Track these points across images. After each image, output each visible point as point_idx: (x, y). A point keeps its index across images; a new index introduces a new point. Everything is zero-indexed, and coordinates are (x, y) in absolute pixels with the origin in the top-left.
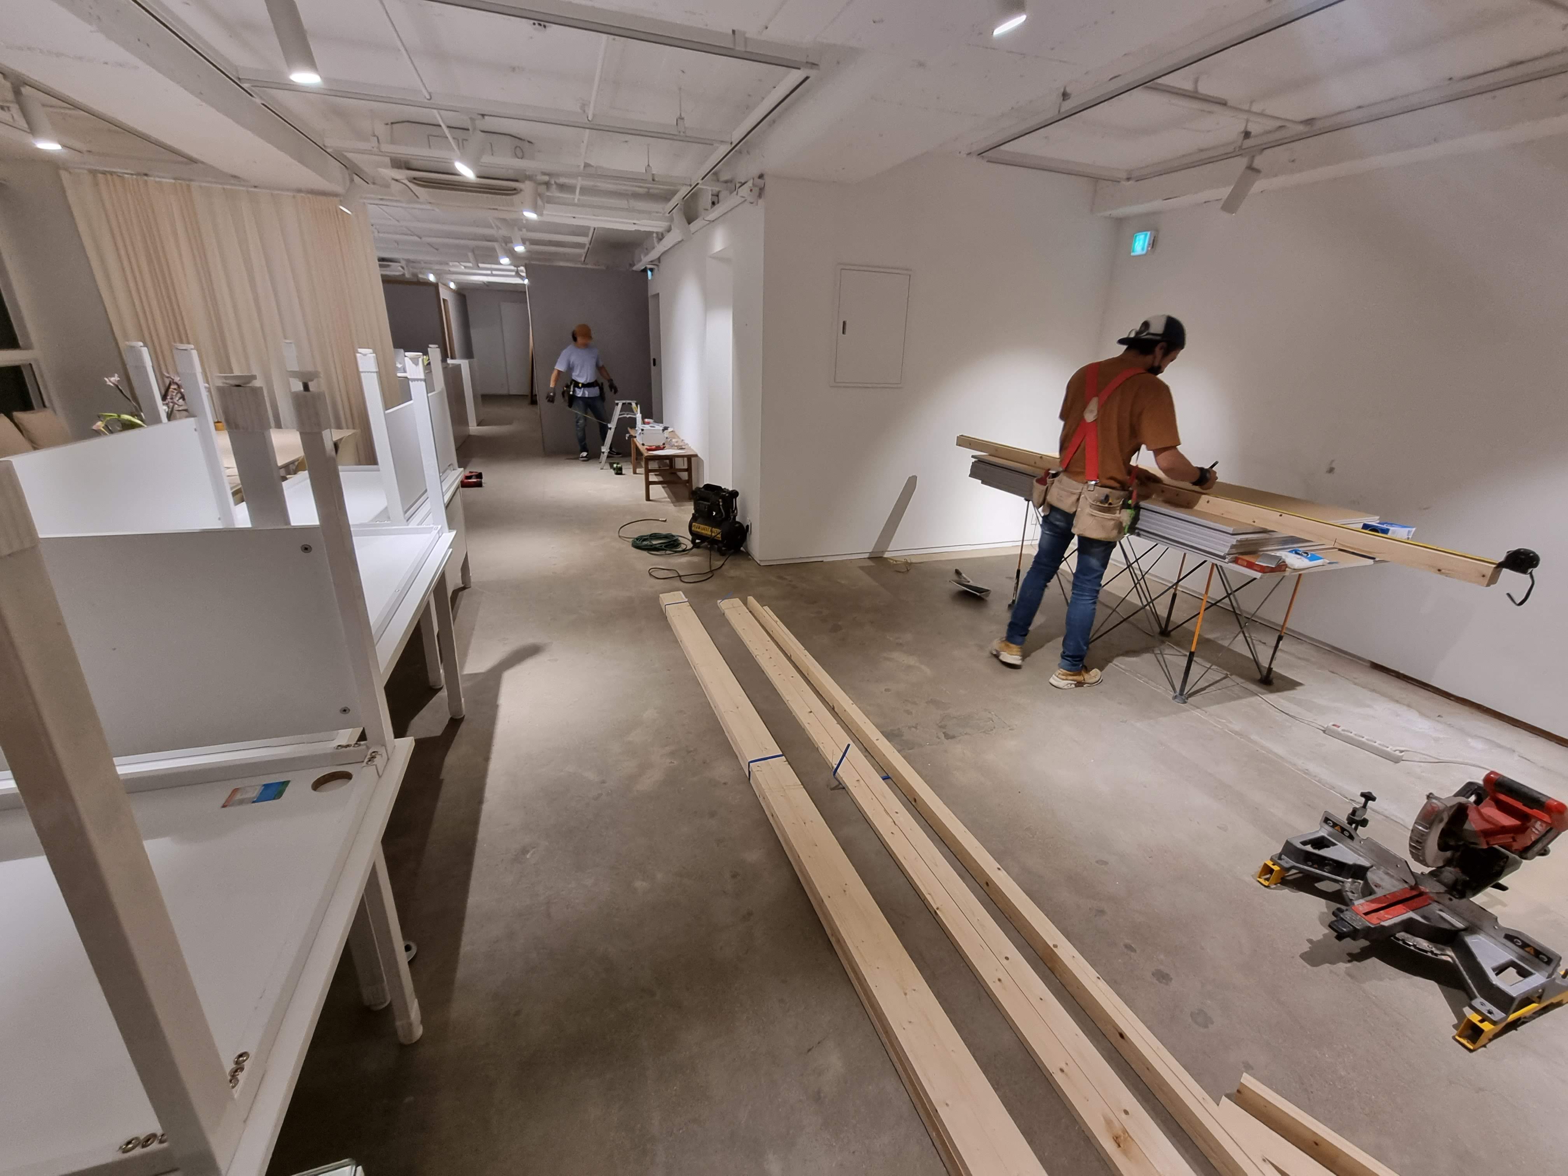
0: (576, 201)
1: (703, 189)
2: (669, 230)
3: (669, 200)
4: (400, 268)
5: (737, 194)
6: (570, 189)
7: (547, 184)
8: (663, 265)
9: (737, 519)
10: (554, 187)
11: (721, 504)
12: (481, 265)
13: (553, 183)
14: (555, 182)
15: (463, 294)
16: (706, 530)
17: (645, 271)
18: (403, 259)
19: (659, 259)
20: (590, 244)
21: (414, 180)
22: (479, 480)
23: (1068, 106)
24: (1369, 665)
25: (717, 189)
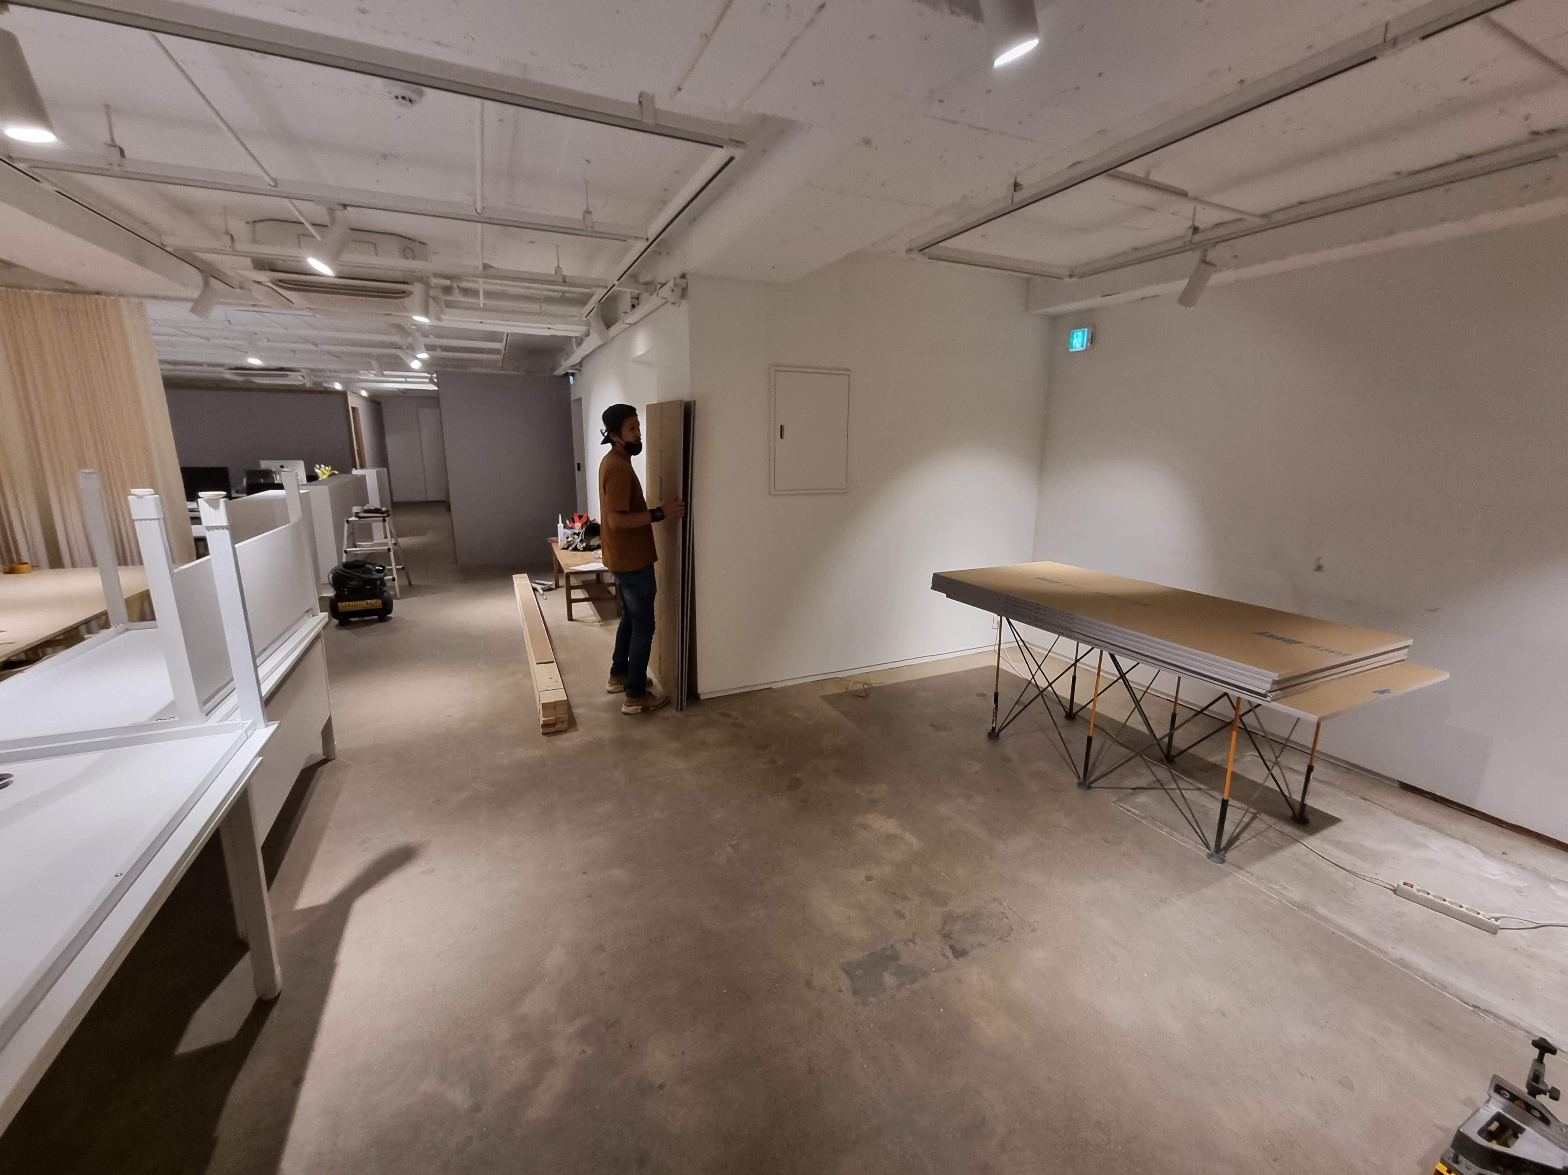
0: (482, 306)
1: (621, 292)
2: (588, 334)
3: (586, 304)
4: (301, 378)
5: (658, 295)
6: (474, 293)
7: (447, 290)
8: (585, 369)
10: (457, 291)
12: (385, 373)
13: (456, 286)
14: (458, 286)
15: (377, 402)
17: (567, 375)
19: (580, 363)
20: (505, 350)
21: (280, 283)
23: (1019, 196)
25: (637, 292)
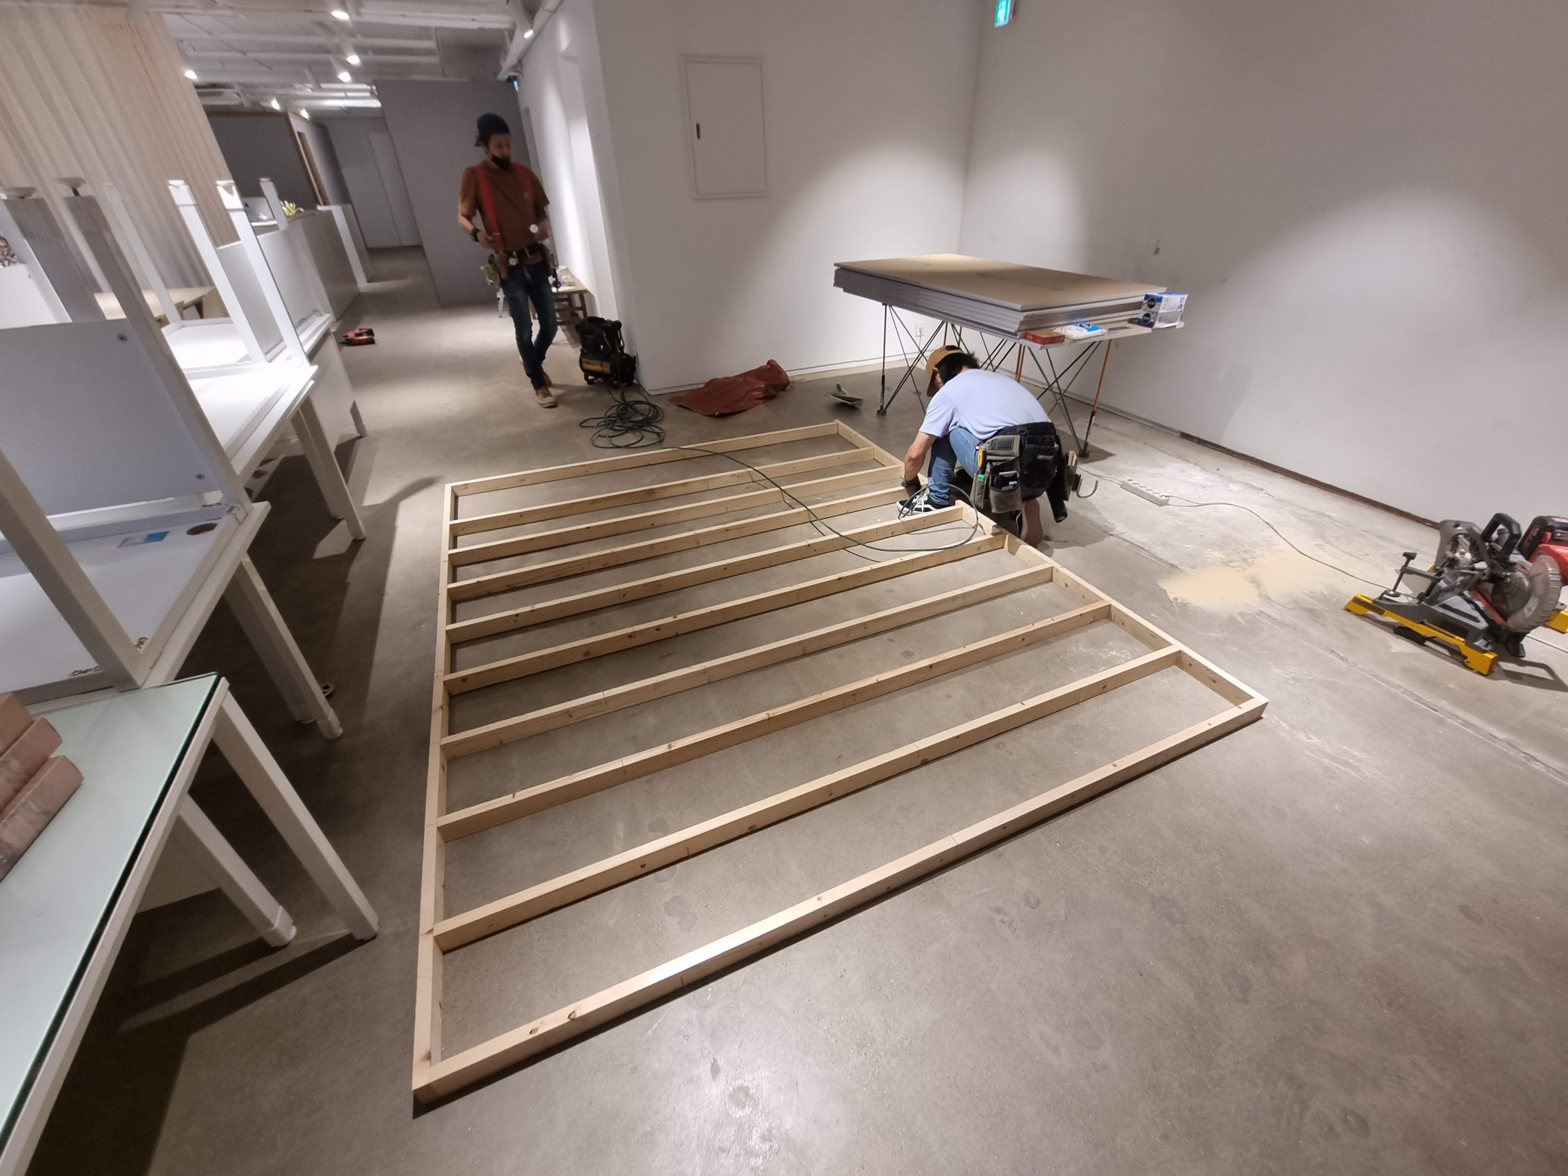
4: (236, 96)
8: (525, 69)
9: (626, 351)
11: (605, 335)
12: (323, 86)
15: (322, 125)
16: (596, 367)
17: (510, 80)
18: (237, 84)
20: (439, 49)
22: (370, 337)
24: (1179, 435)
